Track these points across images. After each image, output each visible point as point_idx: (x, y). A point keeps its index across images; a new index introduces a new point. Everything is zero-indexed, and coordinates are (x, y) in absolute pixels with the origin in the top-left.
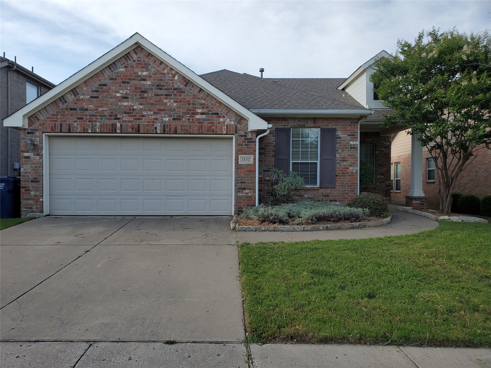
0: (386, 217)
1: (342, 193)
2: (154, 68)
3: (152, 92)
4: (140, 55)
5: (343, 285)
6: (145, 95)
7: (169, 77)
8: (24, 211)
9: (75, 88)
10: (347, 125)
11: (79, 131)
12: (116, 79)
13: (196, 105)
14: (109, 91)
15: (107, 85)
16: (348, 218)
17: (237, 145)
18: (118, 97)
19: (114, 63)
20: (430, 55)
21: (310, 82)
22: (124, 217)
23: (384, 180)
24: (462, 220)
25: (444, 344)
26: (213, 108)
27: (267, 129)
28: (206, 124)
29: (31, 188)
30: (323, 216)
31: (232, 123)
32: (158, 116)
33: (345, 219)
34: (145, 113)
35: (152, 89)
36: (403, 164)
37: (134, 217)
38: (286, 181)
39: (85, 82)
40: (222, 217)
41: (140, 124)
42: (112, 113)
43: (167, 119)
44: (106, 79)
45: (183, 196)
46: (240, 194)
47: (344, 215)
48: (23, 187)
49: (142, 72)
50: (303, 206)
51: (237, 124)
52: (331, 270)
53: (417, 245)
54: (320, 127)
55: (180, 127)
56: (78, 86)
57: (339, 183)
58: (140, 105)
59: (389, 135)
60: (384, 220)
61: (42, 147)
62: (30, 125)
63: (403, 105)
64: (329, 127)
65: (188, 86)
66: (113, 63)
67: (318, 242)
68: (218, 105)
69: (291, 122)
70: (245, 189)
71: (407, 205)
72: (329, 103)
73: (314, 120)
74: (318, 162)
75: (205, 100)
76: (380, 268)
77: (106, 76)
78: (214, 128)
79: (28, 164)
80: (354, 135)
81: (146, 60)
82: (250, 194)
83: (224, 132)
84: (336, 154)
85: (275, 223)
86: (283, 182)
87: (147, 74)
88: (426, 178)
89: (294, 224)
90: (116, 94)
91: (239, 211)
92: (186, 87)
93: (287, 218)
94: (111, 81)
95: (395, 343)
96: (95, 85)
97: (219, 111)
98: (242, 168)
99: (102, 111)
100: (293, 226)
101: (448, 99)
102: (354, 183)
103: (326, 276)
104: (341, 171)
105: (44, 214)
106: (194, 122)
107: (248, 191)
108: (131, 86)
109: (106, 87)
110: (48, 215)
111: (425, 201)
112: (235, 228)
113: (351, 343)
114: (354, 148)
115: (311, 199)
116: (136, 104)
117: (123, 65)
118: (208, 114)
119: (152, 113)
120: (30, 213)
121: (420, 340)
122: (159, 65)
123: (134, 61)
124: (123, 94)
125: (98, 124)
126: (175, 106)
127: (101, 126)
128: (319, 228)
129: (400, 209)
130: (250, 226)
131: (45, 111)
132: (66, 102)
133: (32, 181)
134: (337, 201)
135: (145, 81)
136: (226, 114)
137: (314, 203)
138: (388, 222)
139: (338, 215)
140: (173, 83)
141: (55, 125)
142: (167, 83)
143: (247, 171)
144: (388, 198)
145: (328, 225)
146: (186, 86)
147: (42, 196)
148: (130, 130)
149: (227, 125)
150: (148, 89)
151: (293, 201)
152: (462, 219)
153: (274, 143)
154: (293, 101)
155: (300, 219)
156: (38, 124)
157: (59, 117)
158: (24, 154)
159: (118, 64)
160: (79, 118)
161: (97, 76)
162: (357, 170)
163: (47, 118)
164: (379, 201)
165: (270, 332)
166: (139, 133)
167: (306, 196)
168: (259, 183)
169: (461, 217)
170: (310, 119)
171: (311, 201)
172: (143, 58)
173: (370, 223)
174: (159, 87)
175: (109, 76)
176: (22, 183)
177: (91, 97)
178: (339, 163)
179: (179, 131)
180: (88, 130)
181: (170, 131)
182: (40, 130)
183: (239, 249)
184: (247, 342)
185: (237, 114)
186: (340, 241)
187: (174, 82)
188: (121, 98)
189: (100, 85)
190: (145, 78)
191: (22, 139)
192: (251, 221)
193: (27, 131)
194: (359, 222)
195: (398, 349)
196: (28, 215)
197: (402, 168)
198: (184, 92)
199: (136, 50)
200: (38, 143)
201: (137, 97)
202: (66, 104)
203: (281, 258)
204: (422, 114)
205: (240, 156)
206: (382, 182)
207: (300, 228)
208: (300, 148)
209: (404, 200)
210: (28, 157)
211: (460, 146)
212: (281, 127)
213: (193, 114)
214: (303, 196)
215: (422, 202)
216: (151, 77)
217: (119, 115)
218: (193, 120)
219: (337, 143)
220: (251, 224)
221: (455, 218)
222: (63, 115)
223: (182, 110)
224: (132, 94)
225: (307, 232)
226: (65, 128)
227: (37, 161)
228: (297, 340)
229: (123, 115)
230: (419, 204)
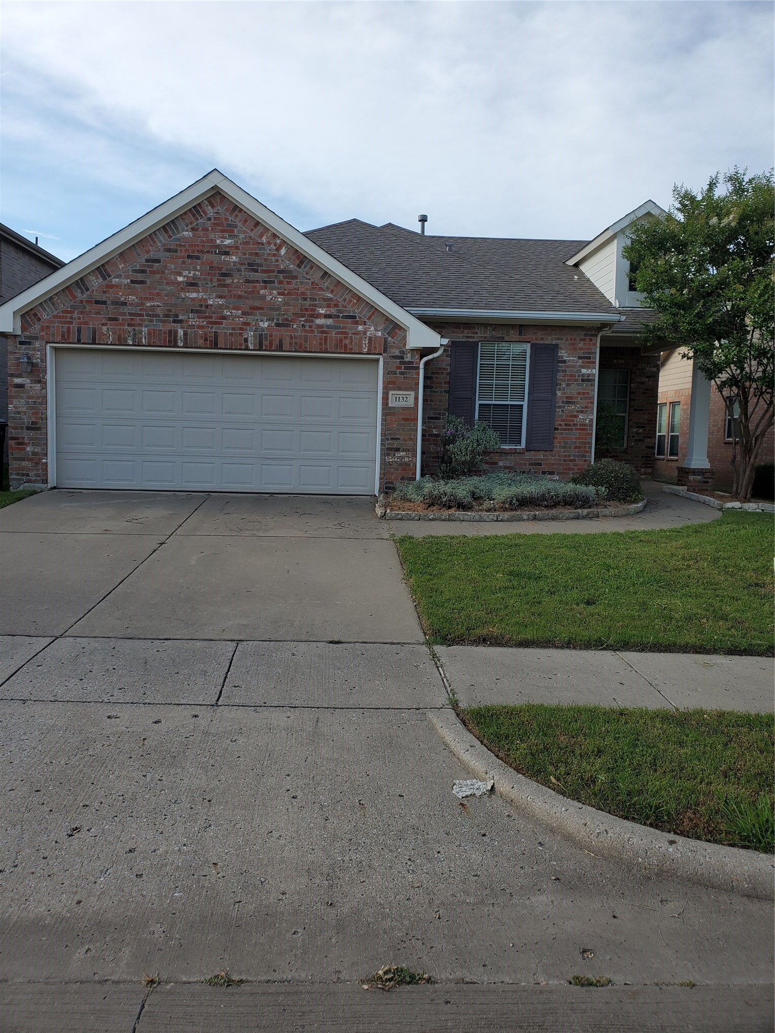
0: (636, 501)
1: (564, 460)
2: (244, 232)
3: (241, 275)
4: (219, 208)
5: (552, 590)
6: (228, 281)
7: (270, 250)
8: (14, 479)
9: (103, 265)
10: (578, 340)
11: (111, 342)
12: (176, 251)
13: (317, 300)
14: (163, 272)
15: (160, 260)
16: (570, 502)
17: (387, 373)
18: (180, 283)
19: (173, 221)
20: (725, 221)
21: (515, 248)
22: (190, 493)
23: (643, 437)
24: (763, 510)
25: (669, 649)
26: (346, 306)
27: (439, 346)
28: (334, 335)
29: (27, 440)
30: (530, 497)
31: (380, 334)
32: (249, 319)
33: (565, 502)
34: (227, 312)
35: (239, 270)
36: (685, 407)
37: (208, 494)
38: (469, 438)
39: (121, 254)
40: (358, 497)
41: (219, 331)
42: (169, 310)
43: (266, 324)
44: (159, 250)
45: (291, 460)
46: (390, 459)
47: (563, 496)
48: (12, 438)
49: (222, 239)
50: (496, 481)
51: (387, 336)
52: (537, 572)
53: (674, 543)
54: (530, 342)
55: (288, 339)
56: (109, 261)
57: (560, 443)
58: (219, 297)
59: (657, 355)
60: (631, 506)
61: (46, 368)
62: (23, 329)
63: (675, 307)
64: (547, 342)
65: (303, 266)
66: (171, 221)
67: (520, 536)
68: (355, 301)
69: (479, 331)
70: (398, 450)
71: (680, 482)
72: (548, 298)
73: (519, 329)
74: (525, 404)
75: (332, 292)
76: (608, 571)
77: (159, 245)
78: (347, 341)
79: (21, 398)
80: (590, 358)
81: (230, 218)
82: (407, 460)
83: (365, 350)
84: (556, 391)
85: (450, 507)
86: (463, 439)
87: (232, 242)
88: (724, 435)
89: (481, 510)
90: (176, 278)
91: (386, 488)
92: (300, 268)
93: (470, 499)
94: (168, 254)
95: (611, 648)
96: (140, 260)
97: (357, 312)
98: (394, 414)
99: (152, 306)
100: (479, 513)
101: (747, 303)
102: (585, 443)
103: (529, 578)
104: (564, 420)
105: (49, 486)
106: (313, 331)
107: (404, 453)
108: (203, 264)
109: (158, 264)
110: (55, 488)
111: (710, 476)
112: (385, 515)
113: (557, 647)
114: (589, 380)
115: (510, 469)
116: (211, 297)
117: (190, 226)
118: (338, 317)
119: (240, 314)
120: (25, 484)
121: (641, 645)
122: (253, 228)
123: (209, 219)
124: (188, 277)
125: (145, 330)
126: (280, 301)
127: (151, 334)
128: (523, 517)
129: (666, 489)
130: (410, 512)
131: (51, 305)
132: (87, 289)
133: (28, 428)
134: (554, 474)
135: (228, 257)
136: (369, 318)
137: (514, 476)
138: (638, 510)
139: (555, 497)
140: (277, 260)
141: (69, 329)
142: (266, 260)
143: (402, 418)
144: (650, 470)
145: (537, 513)
146: (299, 266)
147: (46, 455)
148: (201, 342)
149: (369, 337)
150: (232, 270)
151: (478, 473)
152: (762, 507)
153: (447, 369)
154: (483, 292)
155: (492, 502)
156: (39, 327)
157: (75, 315)
158: (14, 379)
159: (181, 224)
160: (110, 319)
161: (142, 245)
162: (592, 420)
163: (54, 316)
164: (625, 475)
165: (457, 634)
166: (216, 347)
167: (501, 464)
168: (423, 440)
169: (760, 504)
170: (513, 326)
171: (510, 472)
172: (225, 214)
173: (607, 511)
174: (253, 267)
175: (163, 245)
176: (10, 430)
177: (132, 282)
178: (560, 407)
179: (286, 346)
180: (127, 341)
181: (271, 347)
182: (43, 339)
183: (398, 544)
184: (428, 644)
185: (387, 319)
186: (554, 535)
187: (278, 258)
188: (185, 284)
189: (147, 261)
190: (227, 250)
191: (11, 353)
192: (412, 504)
193: (18, 339)
194: (588, 508)
195: (613, 653)
196: (21, 488)
197: (683, 414)
198: (295, 277)
199: (212, 199)
200: (39, 361)
201: (214, 284)
202: (88, 293)
203: (463, 556)
204: (706, 325)
205: (391, 393)
206: (639, 440)
207: (491, 517)
208: (494, 379)
209: (675, 474)
210: (21, 386)
211: (767, 384)
212: (462, 340)
213: (312, 316)
214: (496, 463)
215: (705, 478)
216: (239, 249)
217: (182, 315)
218: (310, 327)
219: (558, 371)
220: (412, 509)
221: (751, 507)
222: (82, 313)
223: (292, 310)
224: (205, 279)
225: (502, 523)
226: (86, 336)
227: (36, 392)
228: (490, 643)
229: (189, 316)
230: (700, 482)
